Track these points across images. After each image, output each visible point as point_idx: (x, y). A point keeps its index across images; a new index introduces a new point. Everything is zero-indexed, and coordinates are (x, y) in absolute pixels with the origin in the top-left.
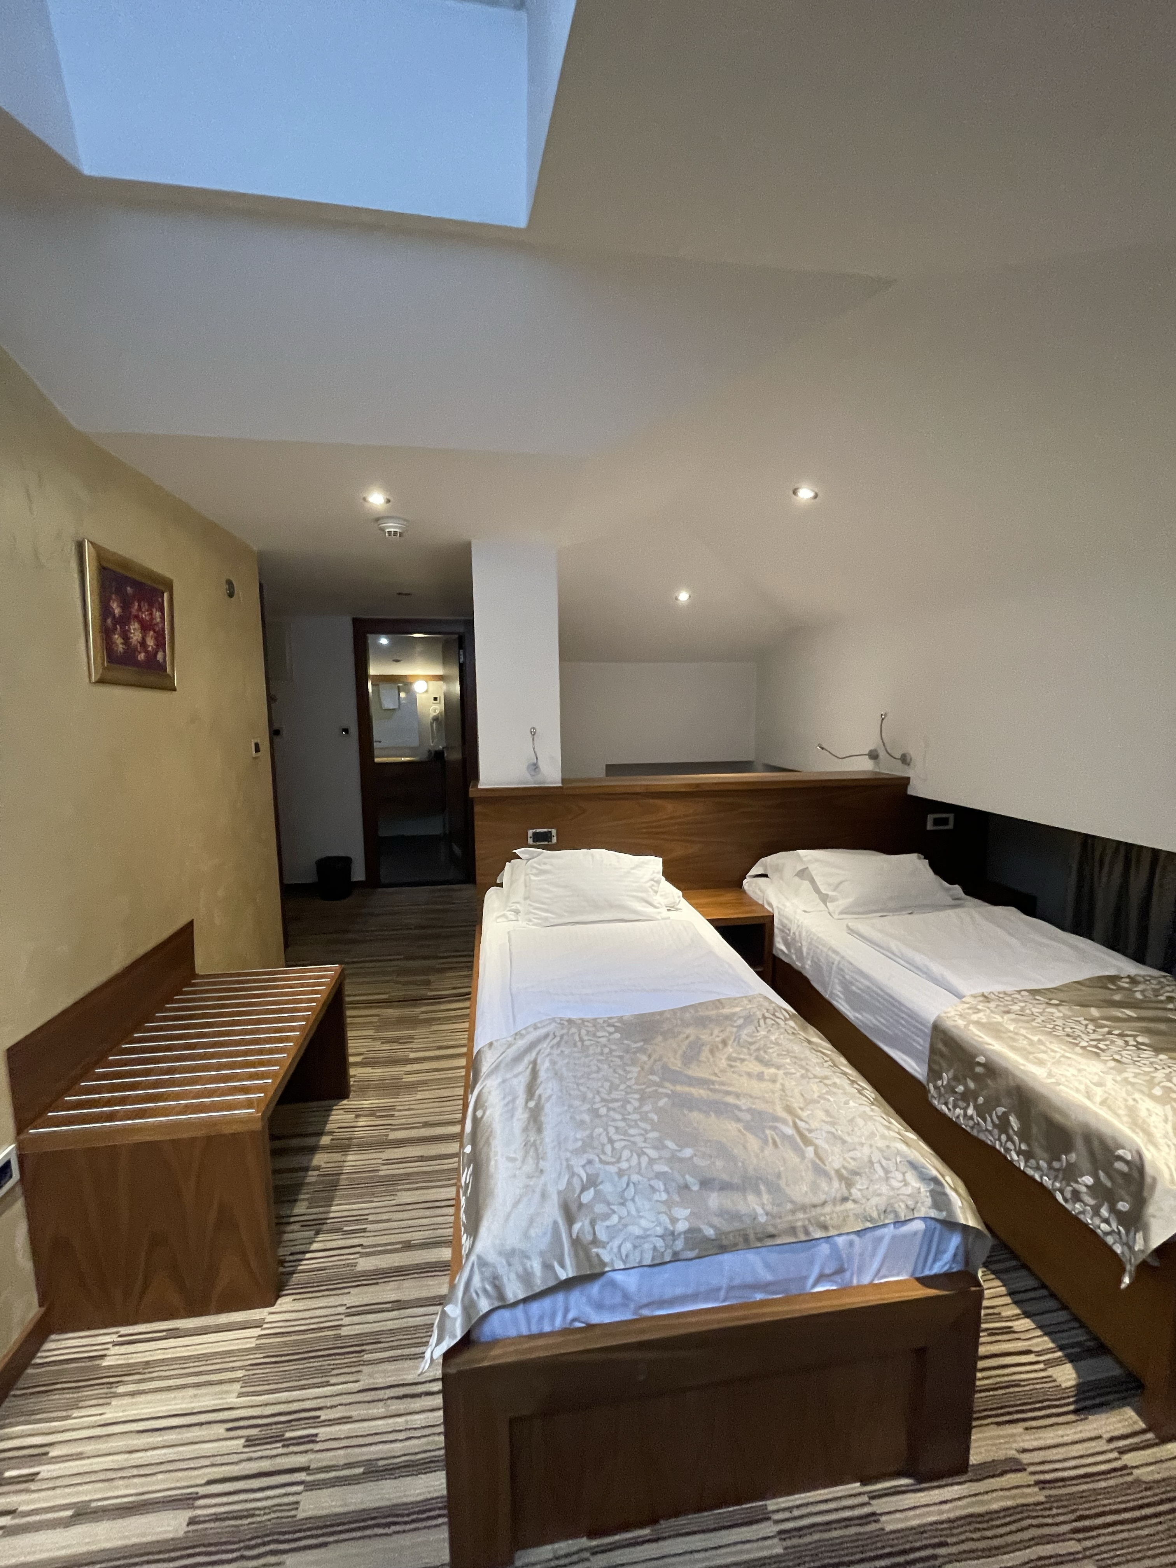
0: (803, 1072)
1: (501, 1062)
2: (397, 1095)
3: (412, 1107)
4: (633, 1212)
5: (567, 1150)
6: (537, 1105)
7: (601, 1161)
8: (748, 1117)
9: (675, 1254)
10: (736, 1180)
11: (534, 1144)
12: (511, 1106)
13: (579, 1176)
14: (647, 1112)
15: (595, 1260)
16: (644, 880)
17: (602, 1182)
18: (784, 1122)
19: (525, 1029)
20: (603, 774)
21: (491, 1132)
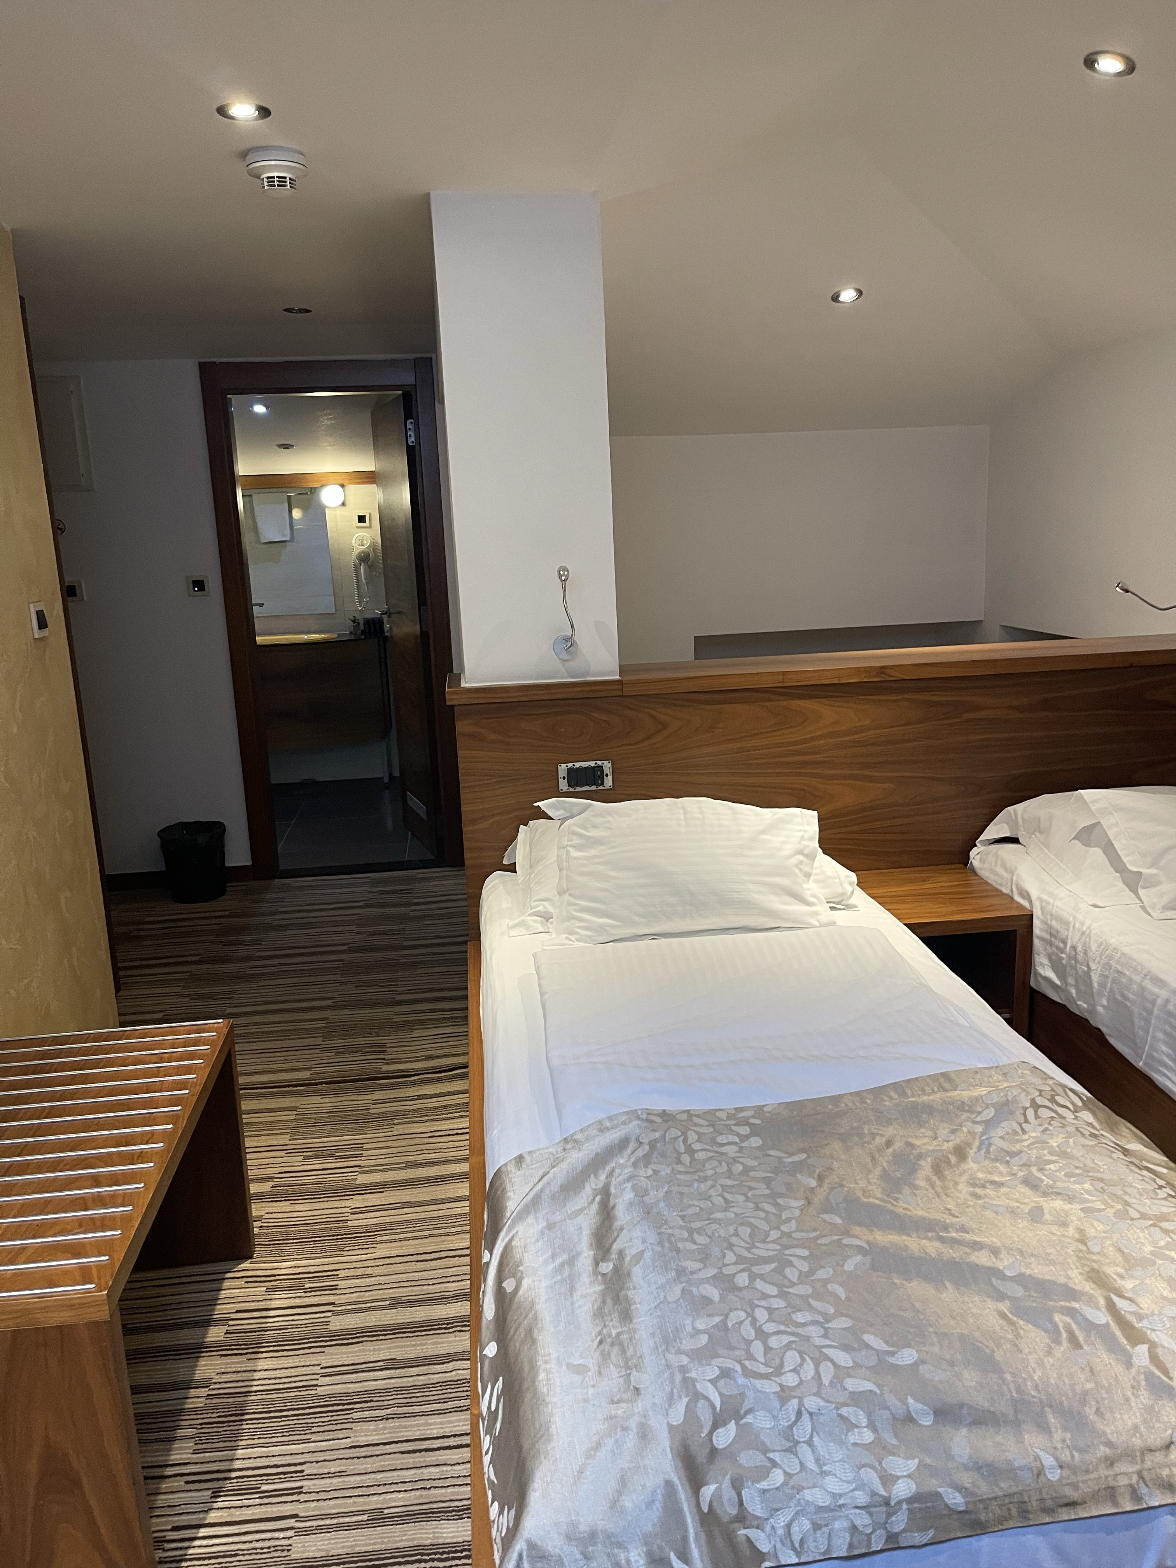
0: (1119, 1207)
1: (542, 1190)
2: (339, 1251)
3: (369, 1271)
4: (811, 1464)
5: (679, 1352)
6: (616, 1269)
7: (748, 1373)
8: (1019, 1292)
9: (892, 1537)
10: (1003, 1407)
11: (617, 1342)
12: (566, 1271)
13: (707, 1399)
14: (826, 1282)
15: (745, 1549)
16: (785, 853)
17: (750, 1411)
18: (1091, 1301)
19: (581, 1131)
20: (688, 653)
21: (535, 1318)
